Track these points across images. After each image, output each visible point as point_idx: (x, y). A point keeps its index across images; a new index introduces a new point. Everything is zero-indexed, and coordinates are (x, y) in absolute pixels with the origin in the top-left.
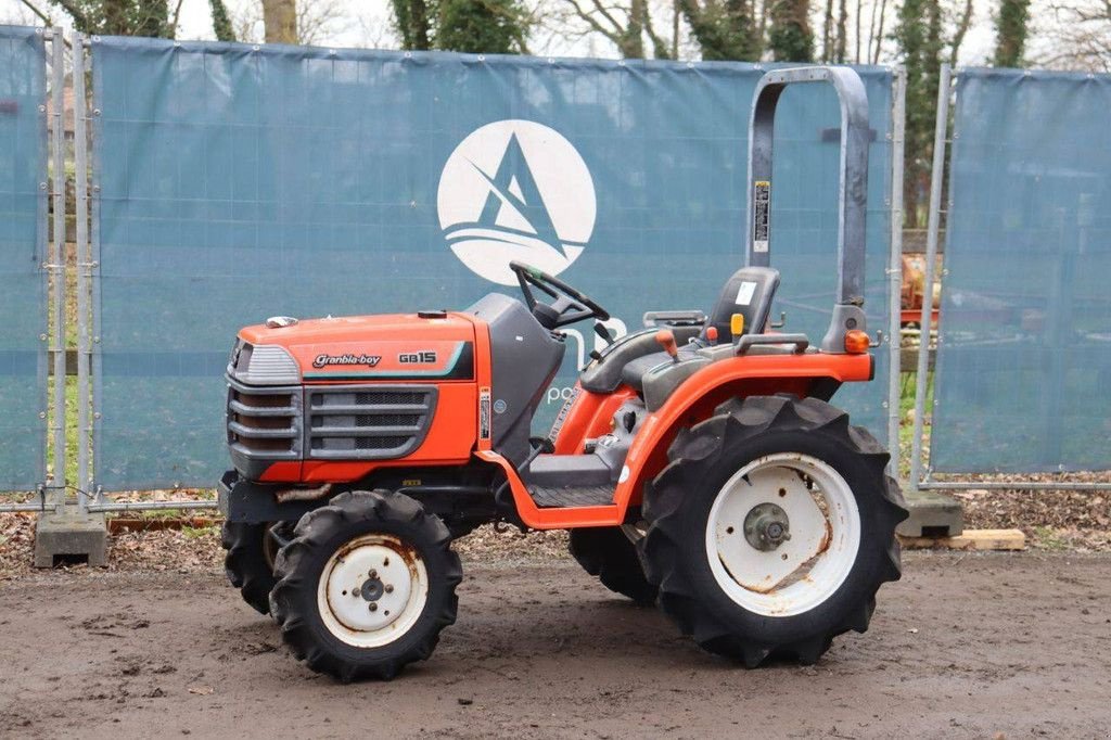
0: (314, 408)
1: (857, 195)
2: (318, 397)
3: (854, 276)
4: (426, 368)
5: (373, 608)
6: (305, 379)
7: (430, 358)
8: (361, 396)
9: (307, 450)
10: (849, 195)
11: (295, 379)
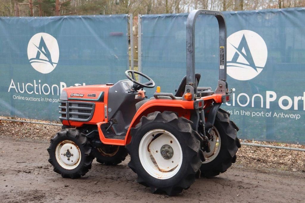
0: (70, 107)
1: (190, 50)
2: (70, 104)
3: (190, 76)
4: (93, 98)
5: (69, 159)
6: (69, 99)
7: (94, 96)
8: (80, 105)
9: (68, 118)
10: (187, 50)
11: (66, 99)
